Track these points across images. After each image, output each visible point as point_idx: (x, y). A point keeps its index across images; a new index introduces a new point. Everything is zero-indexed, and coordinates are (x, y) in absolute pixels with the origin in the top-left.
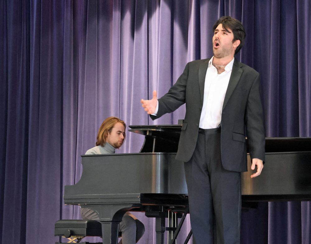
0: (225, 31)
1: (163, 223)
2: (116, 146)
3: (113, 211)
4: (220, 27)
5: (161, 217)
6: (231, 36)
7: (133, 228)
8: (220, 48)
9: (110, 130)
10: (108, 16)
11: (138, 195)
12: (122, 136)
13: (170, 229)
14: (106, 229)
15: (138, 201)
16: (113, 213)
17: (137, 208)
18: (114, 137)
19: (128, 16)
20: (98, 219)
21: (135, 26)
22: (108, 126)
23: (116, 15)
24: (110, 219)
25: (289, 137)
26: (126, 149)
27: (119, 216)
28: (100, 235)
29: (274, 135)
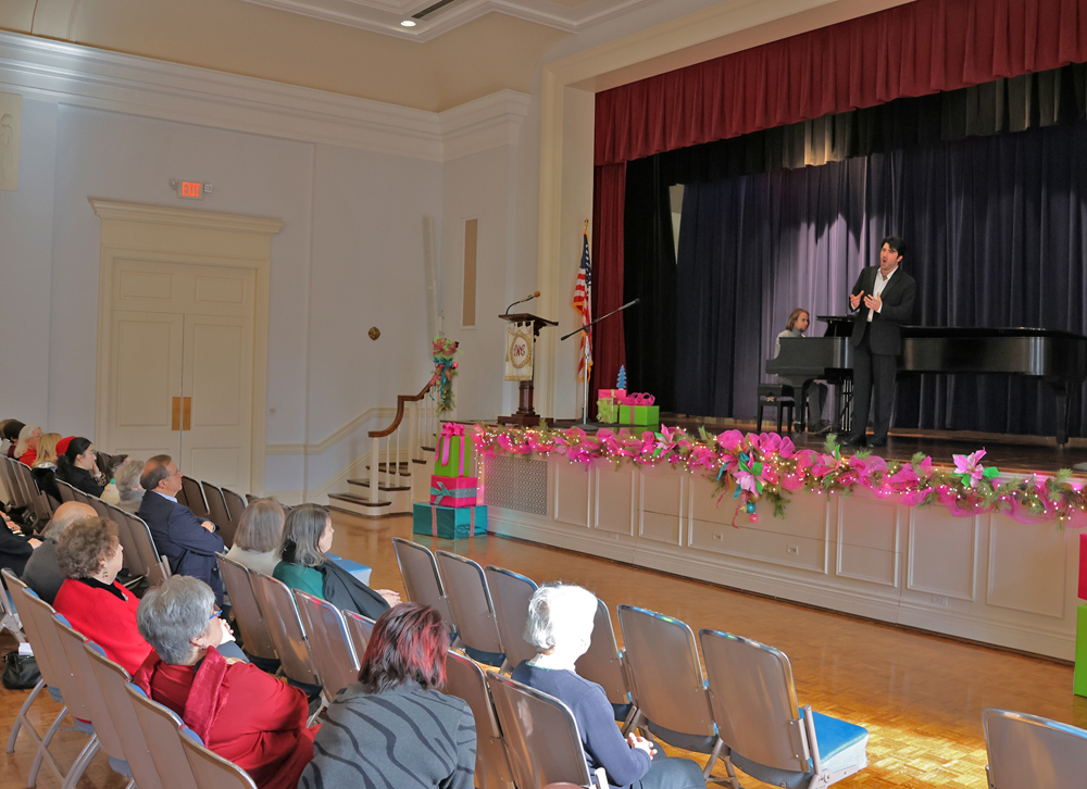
0: (892, 251)
1: (841, 389)
2: (802, 331)
3: (803, 380)
4: (886, 246)
5: (839, 385)
6: (896, 254)
7: (817, 391)
8: (887, 265)
9: (796, 319)
10: (798, 227)
11: (823, 368)
12: (806, 323)
13: (846, 393)
14: (798, 393)
15: (823, 373)
16: (803, 382)
17: (820, 378)
18: (800, 324)
19: (813, 227)
20: (790, 384)
21: (819, 234)
22: (795, 316)
23: (804, 226)
24: (801, 386)
25: (939, 326)
26: (811, 333)
27: (808, 384)
28: (792, 396)
29: (928, 324)
